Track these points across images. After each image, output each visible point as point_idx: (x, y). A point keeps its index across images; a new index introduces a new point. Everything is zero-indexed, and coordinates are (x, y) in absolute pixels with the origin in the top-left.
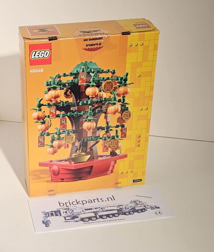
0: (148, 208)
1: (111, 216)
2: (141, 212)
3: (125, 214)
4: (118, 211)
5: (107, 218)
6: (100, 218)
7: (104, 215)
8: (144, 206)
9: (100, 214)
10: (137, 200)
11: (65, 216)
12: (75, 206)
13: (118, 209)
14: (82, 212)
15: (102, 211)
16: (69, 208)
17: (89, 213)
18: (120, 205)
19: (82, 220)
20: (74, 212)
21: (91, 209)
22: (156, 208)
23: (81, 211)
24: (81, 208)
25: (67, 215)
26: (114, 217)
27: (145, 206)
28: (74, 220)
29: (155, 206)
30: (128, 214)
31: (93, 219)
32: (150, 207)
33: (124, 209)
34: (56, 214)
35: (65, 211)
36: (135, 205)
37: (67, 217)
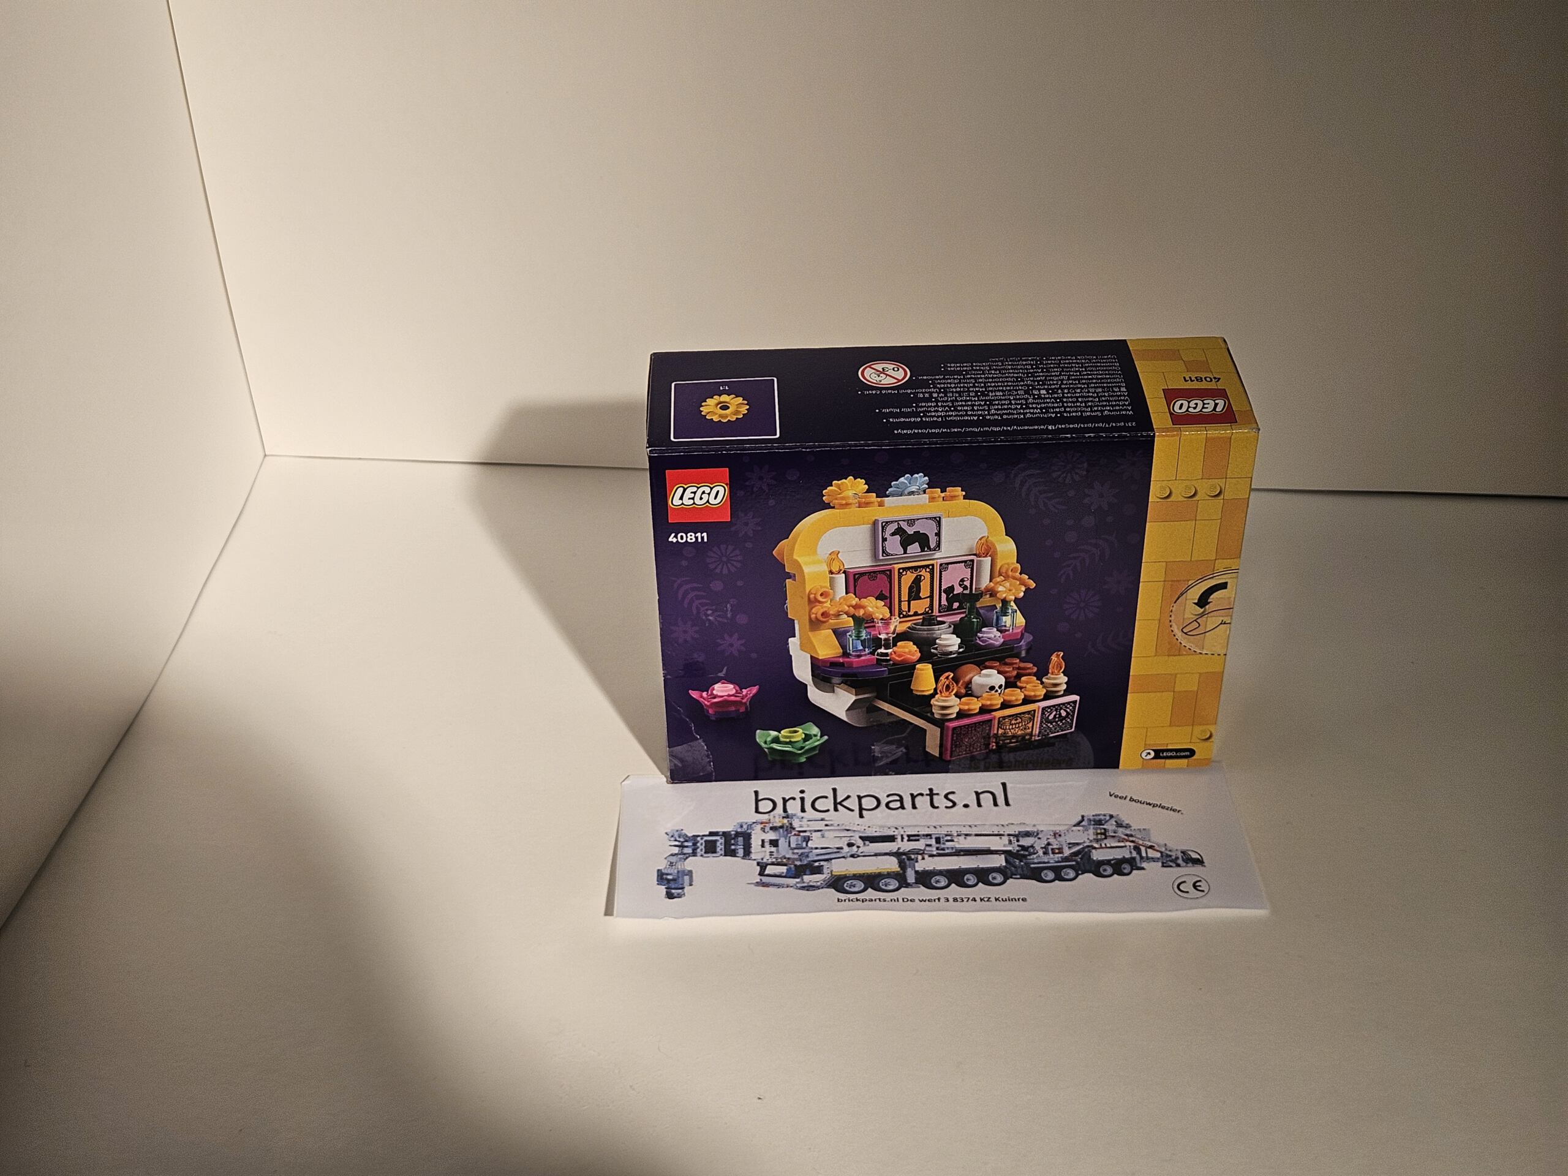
0: (1148, 859)
1: (971, 879)
2: (1111, 876)
3: (1036, 874)
4: (1007, 861)
5: (949, 886)
8: (1132, 844)
10: (1110, 817)
11: (767, 859)
12: (822, 820)
13: (1014, 848)
14: (846, 849)
15: (935, 853)
16: (796, 824)
17: (876, 855)
18: (1024, 830)
19: (837, 883)
20: (810, 844)
21: (891, 839)
22: (1189, 860)
23: (843, 843)
24: (848, 830)
25: (775, 855)
26: (982, 885)
27: (1137, 849)
28: (800, 880)
29: (1182, 852)
31: (885, 885)
32: (1161, 852)
33: (1041, 853)
34: (727, 844)
35: (774, 838)
36: (1092, 837)
37: (773, 864)
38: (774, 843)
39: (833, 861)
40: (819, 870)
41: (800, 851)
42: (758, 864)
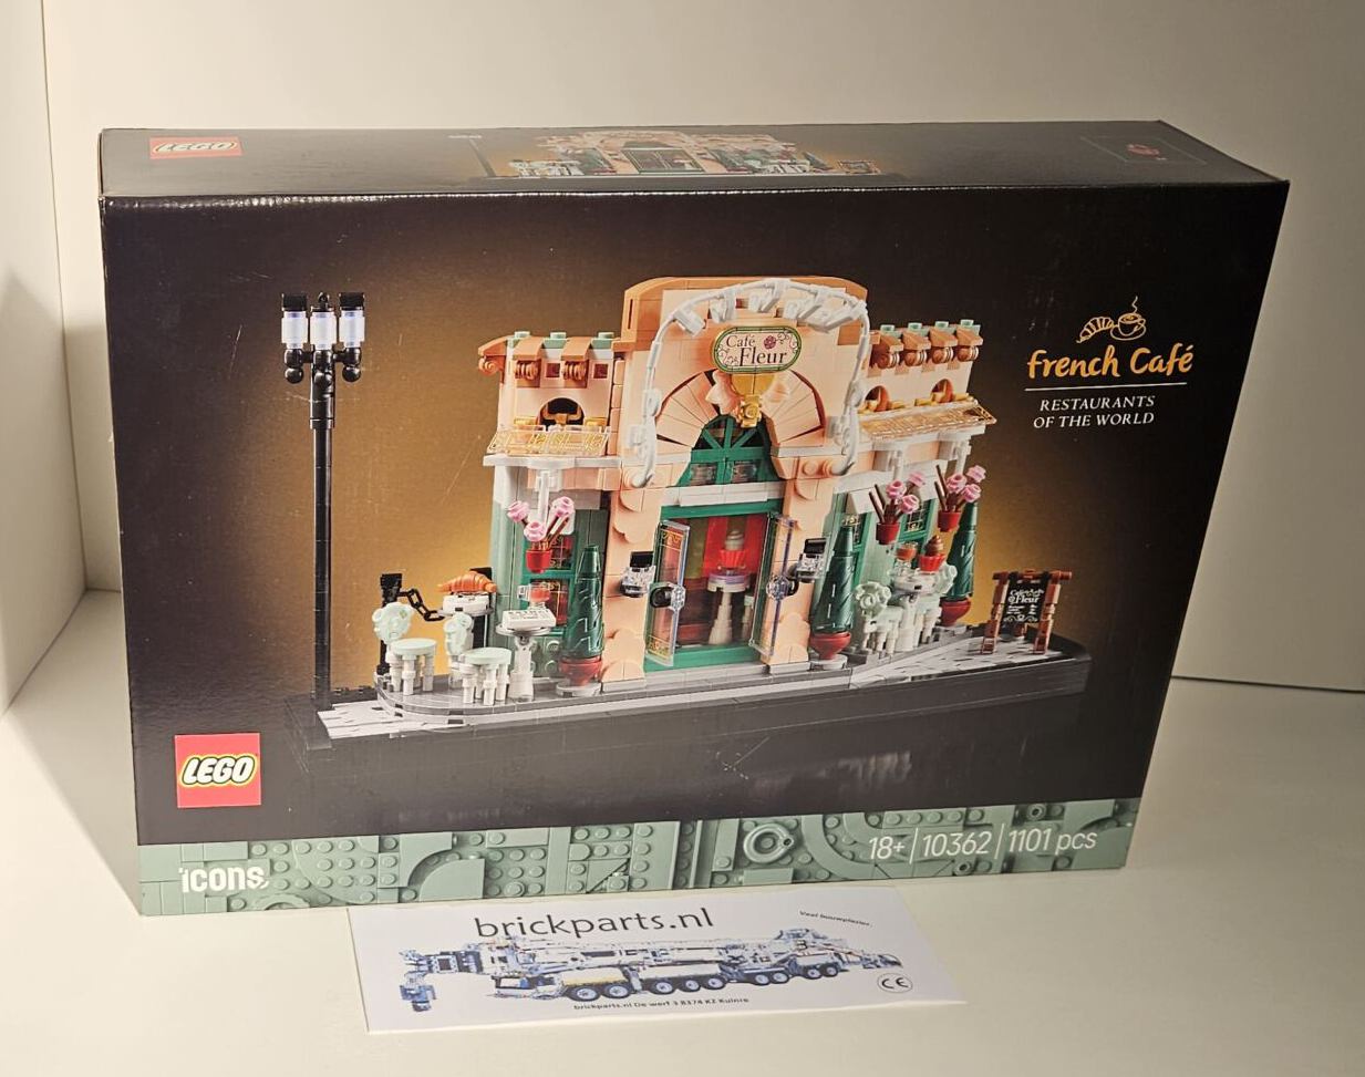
0: (850, 963)
1: (693, 985)
2: (819, 977)
3: (750, 979)
4: (721, 969)
5: (673, 991)
6: (643, 989)
7: (663, 980)
8: (833, 952)
9: (647, 974)
10: (808, 931)
11: (500, 973)
13: (725, 958)
14: (571, 962)
15: (654, 964)
16: (519, 944)
17: (600, 967)
18: (731, 943)
19: (570, 992)
20: (537, 960)
21: (611, 954)
22: (887, 962)
23: (567, 958)
24: (568, 948)
25: (506, 969)
26: (702, 989)
27: (839, 955)
28: (533, 991)
29: (881, 956)
30: (764, 979)
31: (616, 992)
32: (862, 957)
33: (751, 961)
34: (459, 962)
35: (502, 955)
36: (794, 947)
37: (506, 977)
38: (503, 960)
39: (562, 973)
40: (550, 982)
41: (529, 966)
42: (493, 978)
